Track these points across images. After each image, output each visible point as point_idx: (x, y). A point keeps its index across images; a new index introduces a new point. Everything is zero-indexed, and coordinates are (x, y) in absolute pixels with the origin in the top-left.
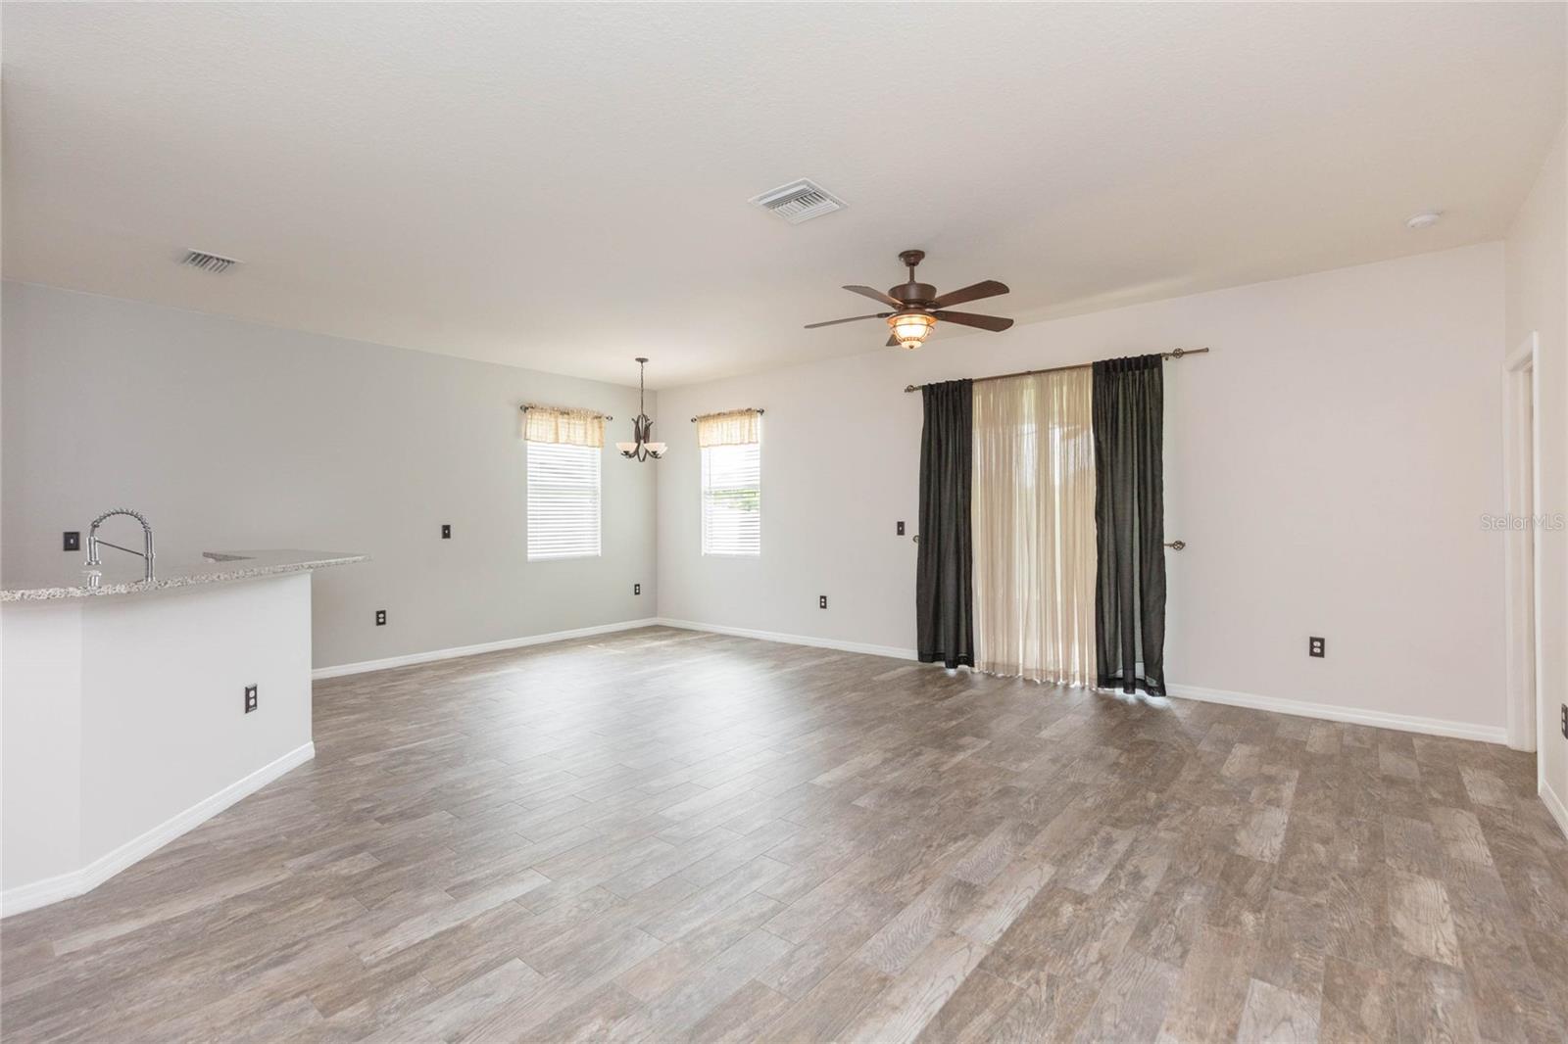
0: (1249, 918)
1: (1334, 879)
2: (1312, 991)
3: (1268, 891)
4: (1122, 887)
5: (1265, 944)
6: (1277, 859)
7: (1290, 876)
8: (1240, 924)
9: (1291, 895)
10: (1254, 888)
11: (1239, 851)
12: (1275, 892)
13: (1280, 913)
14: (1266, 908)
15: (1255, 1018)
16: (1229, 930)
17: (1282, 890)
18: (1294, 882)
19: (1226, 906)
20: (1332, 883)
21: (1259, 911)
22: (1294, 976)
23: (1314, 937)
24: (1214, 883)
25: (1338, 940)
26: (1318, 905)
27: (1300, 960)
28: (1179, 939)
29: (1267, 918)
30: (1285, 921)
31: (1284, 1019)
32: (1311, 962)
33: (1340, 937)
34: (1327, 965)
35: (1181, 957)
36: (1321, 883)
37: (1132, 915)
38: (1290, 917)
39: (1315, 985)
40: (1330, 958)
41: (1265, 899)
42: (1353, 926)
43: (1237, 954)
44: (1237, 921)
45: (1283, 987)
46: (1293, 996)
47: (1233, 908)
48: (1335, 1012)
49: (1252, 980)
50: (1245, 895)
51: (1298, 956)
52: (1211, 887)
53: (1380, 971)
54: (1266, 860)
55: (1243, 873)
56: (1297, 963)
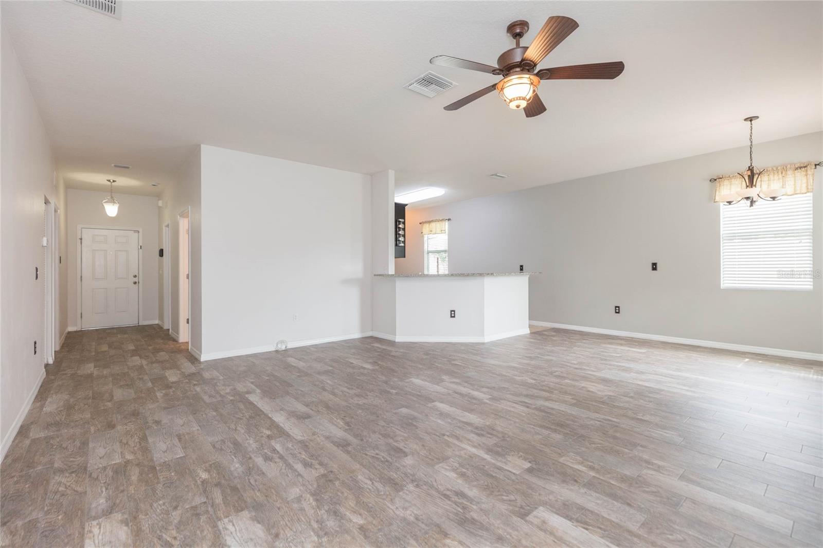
0: (204, 476)
1: (175, 538)
2: (160, 465)
3: (207, 497)
4: (266, 451)
5: (189, 469)
6: (221, 527)
7: (203, 518)
8: (206, 470)
9: (194, 504)
10: (215, 494)
11: (246, 514)
12: (204, 500)
13: (192, 489)
14: (200, 487)
15: (176, 446)
16: (207, 465)
17: (201, 504)
18: (197, 515)
19: (218, 473)
20: (174, 533)
21: (203, 482)
22: (170, 466)
23: (169, 487)
24: (236, 481)
25: (157, 494)
26: (176, 508)
27: (171, 473)
28: (221, 449)
29: (196, 481)
30: (187, 486)
31: (166, 451)
32: (165, 475)
33: (157, 496)
34: (158, 478)
35: (214, 445)
36: (182, 527)
37: (246, 445)
38: (186, 490)
39: (160, 467)
40: (158, 483)
41: (205, 491)
42: (152, 508)
43: (197, 459)
44: (207, 470)
45: (172, 460)
46: (167, 459)
47: (215, 475)
48: (149, 464)
49: (184, 455)
50: (216, 485)
51: (173, 474)
52: (234, 478)
53: (133, 492)
54: (226, 520)
55: (229, 498)
56: (171, 471)
